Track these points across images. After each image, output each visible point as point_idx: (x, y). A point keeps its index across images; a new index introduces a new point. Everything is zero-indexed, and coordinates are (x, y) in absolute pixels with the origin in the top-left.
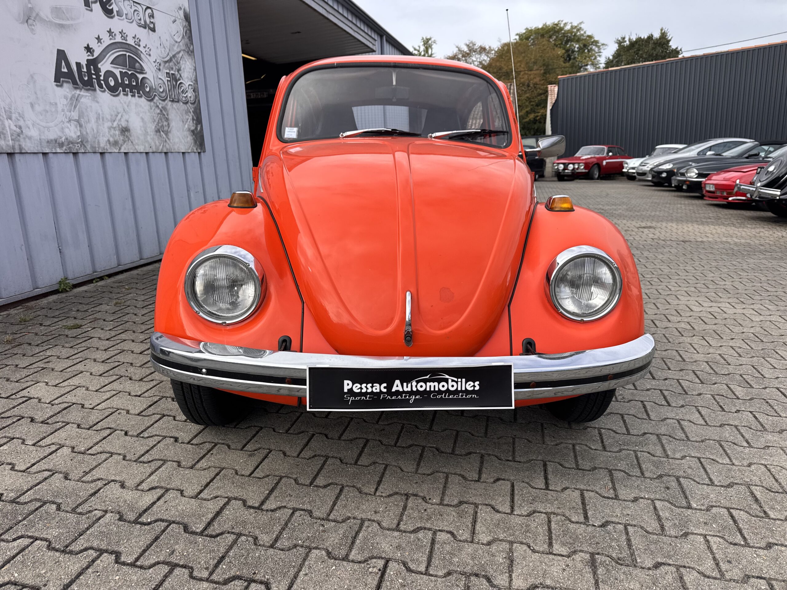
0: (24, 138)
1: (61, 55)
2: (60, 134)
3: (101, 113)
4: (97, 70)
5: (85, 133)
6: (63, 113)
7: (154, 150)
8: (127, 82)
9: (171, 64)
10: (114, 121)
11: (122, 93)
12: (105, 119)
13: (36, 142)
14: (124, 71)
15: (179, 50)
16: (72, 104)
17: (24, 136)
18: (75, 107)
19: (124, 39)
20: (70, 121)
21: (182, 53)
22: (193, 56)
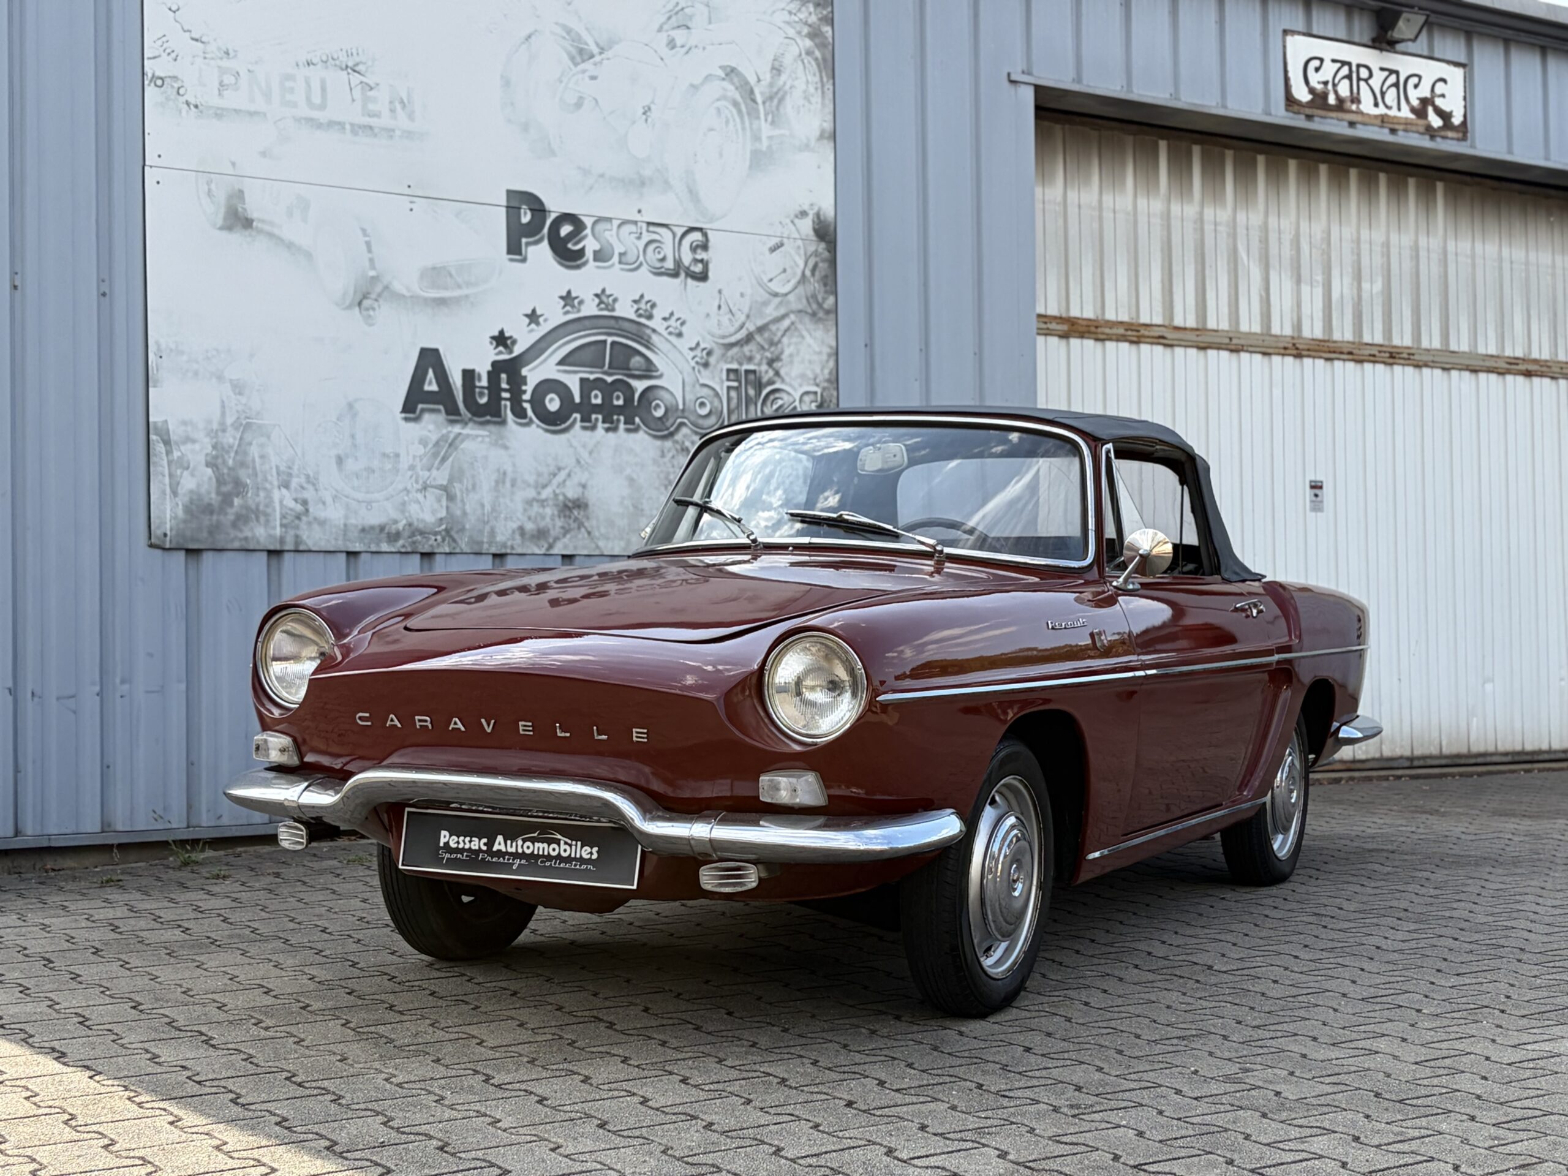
0: (309, 523)
1: (430, 359)
2: (394, 514)
3: (509, 469)
4: (517, 382)
5: (458, 513)
6: (410, 473)
8: (599, 401)
9: (746, 349)
10: (544, 486)
11: (578, 424)
12: (519, 482)
13: (334, 530)
14: (592, 377)
15: (782, 311)
16: (435, 455)
17: (311, 518)
18: (444, 460)
19: (607, 309)
20: (425, 488)
21: (793, 317)
22: (831, 323)
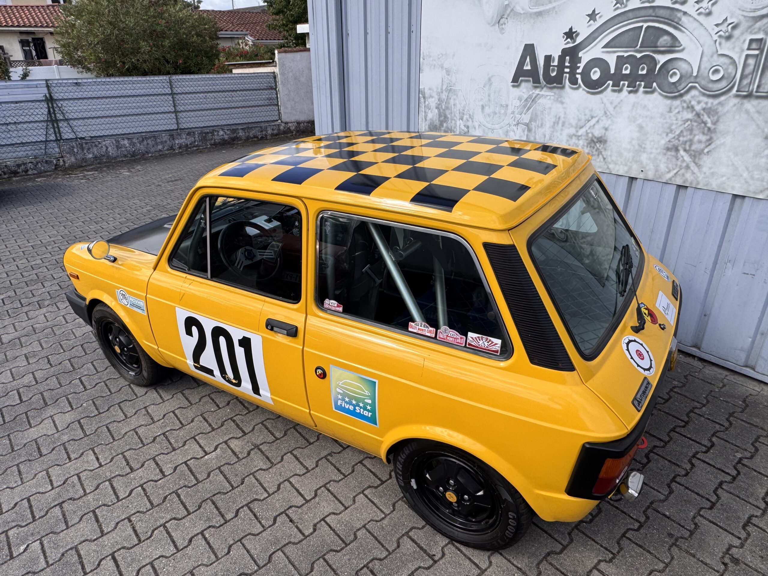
1: (529, 50)
3: (562, 116)
4: (575, 61)
6: (512, 115)
7: (650, 177)
8: (628, 72)
10: (581, 127)
14: (626, 55)
16: (525, 106)
19: (648, 1)
20: (518, 124)
